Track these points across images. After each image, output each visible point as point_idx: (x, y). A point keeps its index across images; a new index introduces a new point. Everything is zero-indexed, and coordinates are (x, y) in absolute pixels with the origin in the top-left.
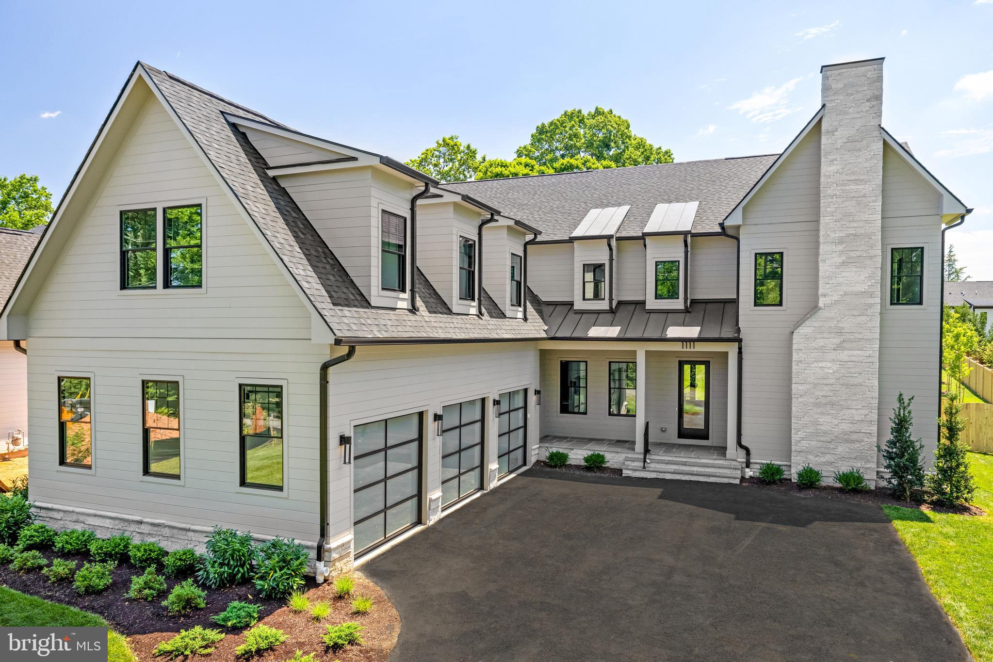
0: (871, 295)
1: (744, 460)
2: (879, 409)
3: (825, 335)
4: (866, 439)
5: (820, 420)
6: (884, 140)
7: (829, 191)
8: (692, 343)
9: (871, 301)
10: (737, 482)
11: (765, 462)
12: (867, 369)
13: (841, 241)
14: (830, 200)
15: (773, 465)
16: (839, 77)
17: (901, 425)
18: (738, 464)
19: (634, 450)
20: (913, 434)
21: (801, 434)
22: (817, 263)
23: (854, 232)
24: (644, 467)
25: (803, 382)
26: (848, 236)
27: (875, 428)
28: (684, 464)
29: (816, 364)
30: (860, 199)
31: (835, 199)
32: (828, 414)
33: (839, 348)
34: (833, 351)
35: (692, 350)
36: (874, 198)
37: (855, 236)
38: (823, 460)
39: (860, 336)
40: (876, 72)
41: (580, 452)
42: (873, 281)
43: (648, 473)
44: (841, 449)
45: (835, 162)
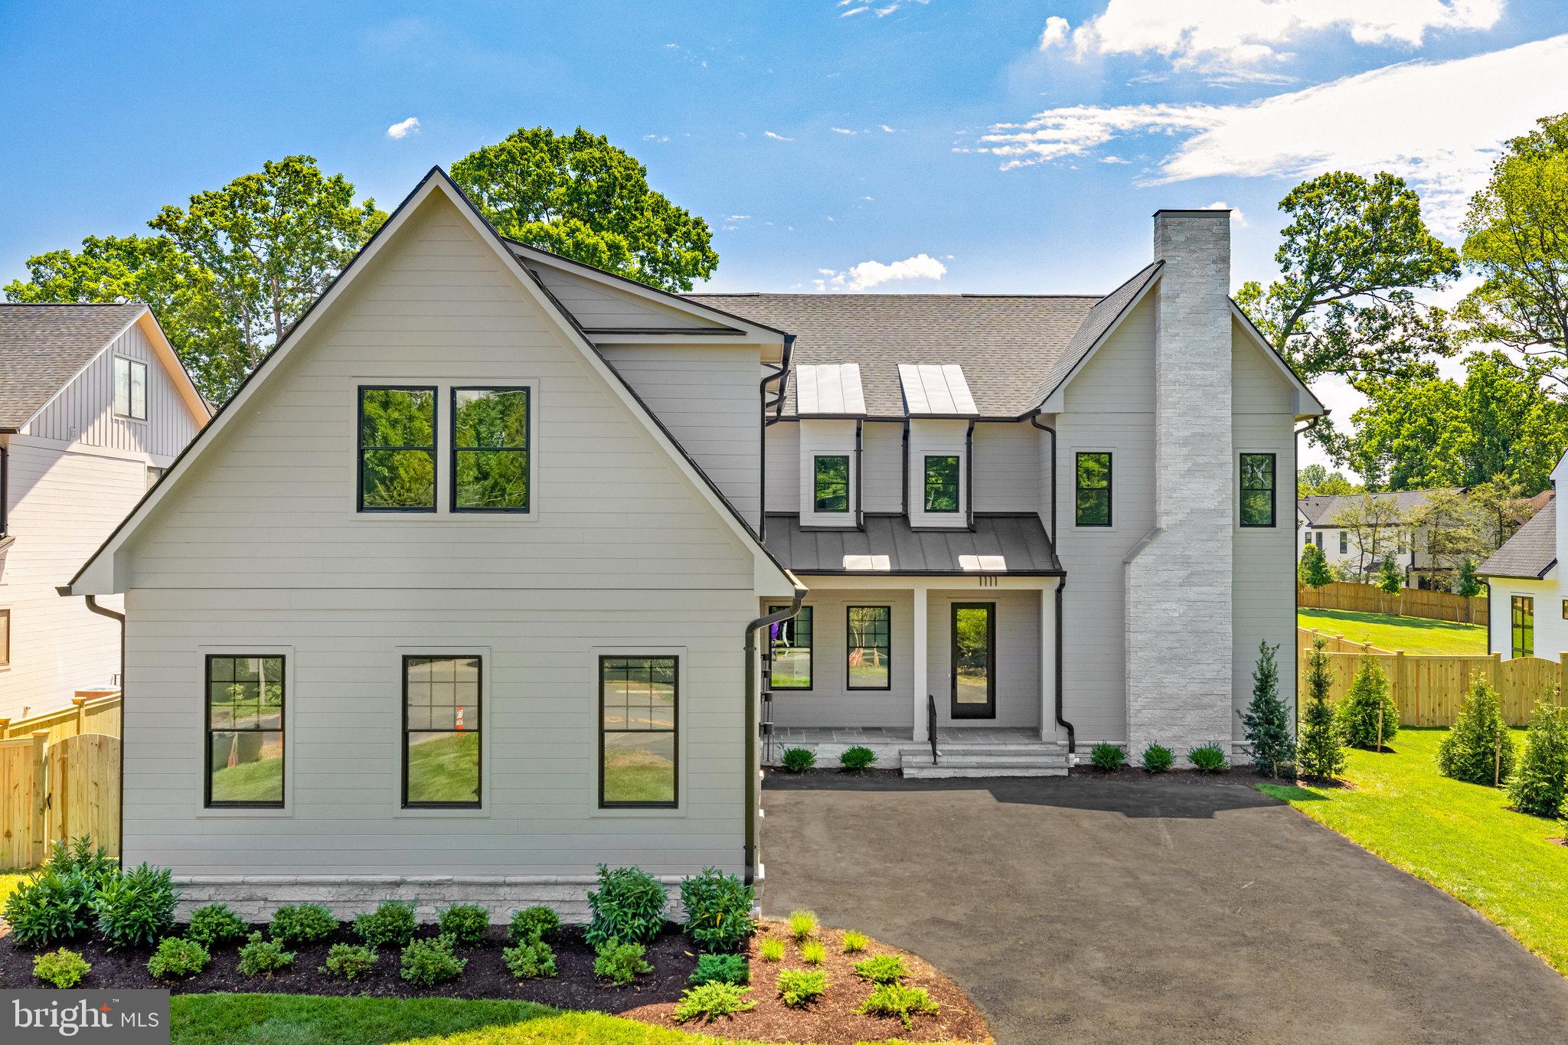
0: (1222, 514)
1: (1067, 742)
2: (1234, 662)
3: (1170, 567)
4: (1219, 703)
5: (1164, 680)
6: (1233, 314)
7: (1171, 376)
8: (993, 578)
9: (1221, 521)
10: (1065, 773)
11: (1096, 742)
12: (1219, 611)
13: (1185, 442)
14: (1172, 388)
15: (1109, 746)
16: (1179, 228)
17: (1265, 683)
18: (1058, 748)
19: (911, 738)
20: (1281, 692)
21: (1141, 701)
22: (1153, 469)
23: (1201, 431)
24: (935, 763)
25: (1143, 630)
26: (1194, 435)
27: (1229, 688)
28: (989, 754)
29: (1158, 606)
30: (1208, 388)
31: (1177, 387)
32: (1174, 673)
33: (1186, 582)
34: (1180, 588)
35: (994, 587)
36: (1222, 389)
37: (1203, 435)
38: (1169, 734)
39: (1210, 568)
40: (1221, 227)
41: (829, 747)
42: (1224, 496)
43: (942, 770)
44: (1191, 718)
45: (1177, 338)
